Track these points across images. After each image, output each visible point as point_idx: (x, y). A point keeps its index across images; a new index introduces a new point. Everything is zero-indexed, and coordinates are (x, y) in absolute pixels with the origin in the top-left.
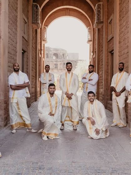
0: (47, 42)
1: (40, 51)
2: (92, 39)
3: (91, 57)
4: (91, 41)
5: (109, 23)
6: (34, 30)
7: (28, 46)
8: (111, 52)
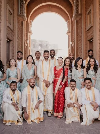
0: (32, 34)
1: (26, 41)
2: (71, 31)
3: (70, 46)
4: (70, 32)
5: (88, 14)
6: (20, 22)
7: (14, 35)
8: (89, 41)
